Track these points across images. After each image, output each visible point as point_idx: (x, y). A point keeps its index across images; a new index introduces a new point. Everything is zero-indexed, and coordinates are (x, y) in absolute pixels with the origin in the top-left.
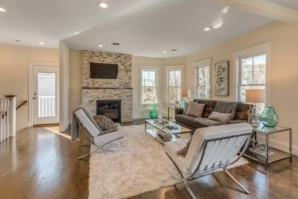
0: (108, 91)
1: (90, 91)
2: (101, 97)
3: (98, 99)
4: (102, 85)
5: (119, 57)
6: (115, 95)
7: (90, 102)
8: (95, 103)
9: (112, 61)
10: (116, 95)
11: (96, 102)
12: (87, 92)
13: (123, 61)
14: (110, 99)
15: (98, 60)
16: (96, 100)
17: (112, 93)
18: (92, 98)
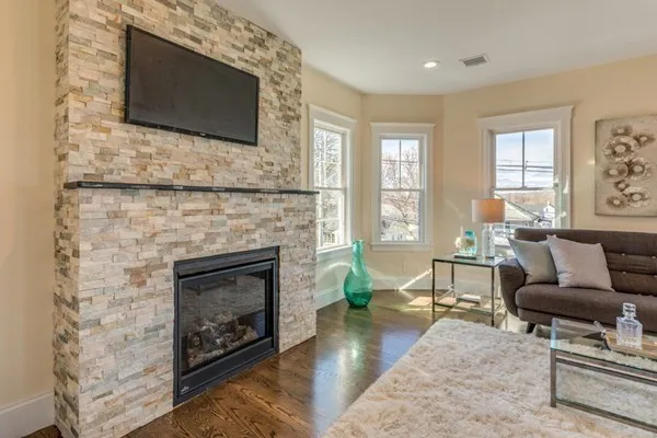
0: (230, 204)
1: (135, 206)
2: (198, 237)
3: (181, 253)
4: (188, 172)
5: (261, 44)
6: (259, 226)
7: (138, 276)
8: (164, 282)
9: (234, 55)
10: (263, 223)
11: (169, 271)
12: (115, 215)
13: (275, 67)
14: (240, 245)
15: (170, 26)
16: (170, 259)
17: (248, 215)
18: (151, 253)
